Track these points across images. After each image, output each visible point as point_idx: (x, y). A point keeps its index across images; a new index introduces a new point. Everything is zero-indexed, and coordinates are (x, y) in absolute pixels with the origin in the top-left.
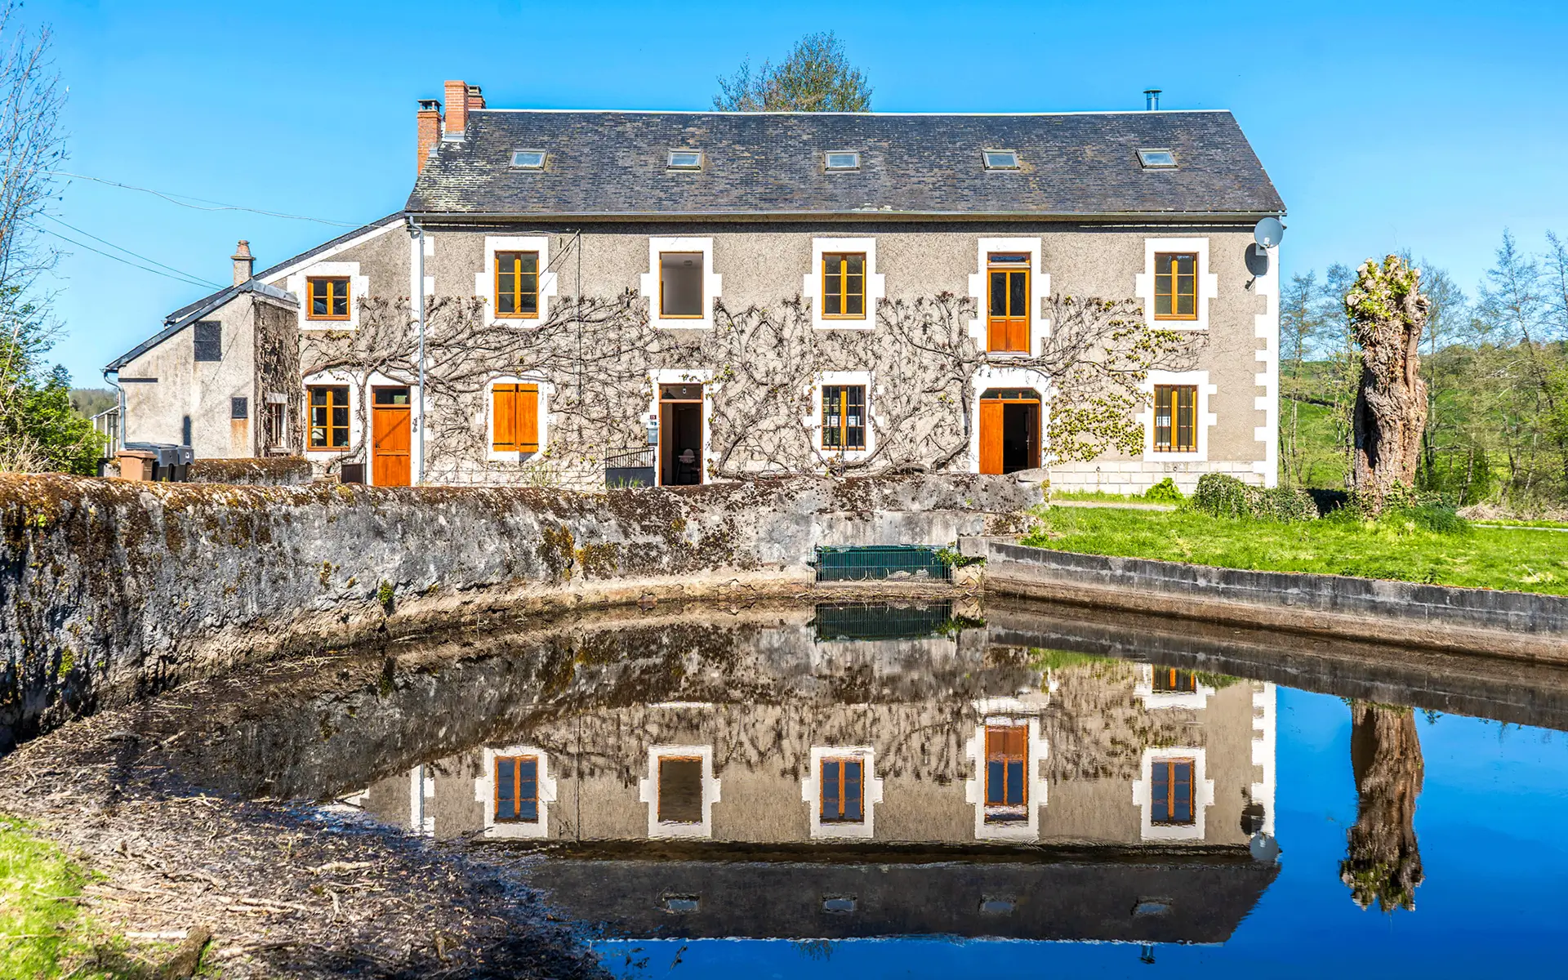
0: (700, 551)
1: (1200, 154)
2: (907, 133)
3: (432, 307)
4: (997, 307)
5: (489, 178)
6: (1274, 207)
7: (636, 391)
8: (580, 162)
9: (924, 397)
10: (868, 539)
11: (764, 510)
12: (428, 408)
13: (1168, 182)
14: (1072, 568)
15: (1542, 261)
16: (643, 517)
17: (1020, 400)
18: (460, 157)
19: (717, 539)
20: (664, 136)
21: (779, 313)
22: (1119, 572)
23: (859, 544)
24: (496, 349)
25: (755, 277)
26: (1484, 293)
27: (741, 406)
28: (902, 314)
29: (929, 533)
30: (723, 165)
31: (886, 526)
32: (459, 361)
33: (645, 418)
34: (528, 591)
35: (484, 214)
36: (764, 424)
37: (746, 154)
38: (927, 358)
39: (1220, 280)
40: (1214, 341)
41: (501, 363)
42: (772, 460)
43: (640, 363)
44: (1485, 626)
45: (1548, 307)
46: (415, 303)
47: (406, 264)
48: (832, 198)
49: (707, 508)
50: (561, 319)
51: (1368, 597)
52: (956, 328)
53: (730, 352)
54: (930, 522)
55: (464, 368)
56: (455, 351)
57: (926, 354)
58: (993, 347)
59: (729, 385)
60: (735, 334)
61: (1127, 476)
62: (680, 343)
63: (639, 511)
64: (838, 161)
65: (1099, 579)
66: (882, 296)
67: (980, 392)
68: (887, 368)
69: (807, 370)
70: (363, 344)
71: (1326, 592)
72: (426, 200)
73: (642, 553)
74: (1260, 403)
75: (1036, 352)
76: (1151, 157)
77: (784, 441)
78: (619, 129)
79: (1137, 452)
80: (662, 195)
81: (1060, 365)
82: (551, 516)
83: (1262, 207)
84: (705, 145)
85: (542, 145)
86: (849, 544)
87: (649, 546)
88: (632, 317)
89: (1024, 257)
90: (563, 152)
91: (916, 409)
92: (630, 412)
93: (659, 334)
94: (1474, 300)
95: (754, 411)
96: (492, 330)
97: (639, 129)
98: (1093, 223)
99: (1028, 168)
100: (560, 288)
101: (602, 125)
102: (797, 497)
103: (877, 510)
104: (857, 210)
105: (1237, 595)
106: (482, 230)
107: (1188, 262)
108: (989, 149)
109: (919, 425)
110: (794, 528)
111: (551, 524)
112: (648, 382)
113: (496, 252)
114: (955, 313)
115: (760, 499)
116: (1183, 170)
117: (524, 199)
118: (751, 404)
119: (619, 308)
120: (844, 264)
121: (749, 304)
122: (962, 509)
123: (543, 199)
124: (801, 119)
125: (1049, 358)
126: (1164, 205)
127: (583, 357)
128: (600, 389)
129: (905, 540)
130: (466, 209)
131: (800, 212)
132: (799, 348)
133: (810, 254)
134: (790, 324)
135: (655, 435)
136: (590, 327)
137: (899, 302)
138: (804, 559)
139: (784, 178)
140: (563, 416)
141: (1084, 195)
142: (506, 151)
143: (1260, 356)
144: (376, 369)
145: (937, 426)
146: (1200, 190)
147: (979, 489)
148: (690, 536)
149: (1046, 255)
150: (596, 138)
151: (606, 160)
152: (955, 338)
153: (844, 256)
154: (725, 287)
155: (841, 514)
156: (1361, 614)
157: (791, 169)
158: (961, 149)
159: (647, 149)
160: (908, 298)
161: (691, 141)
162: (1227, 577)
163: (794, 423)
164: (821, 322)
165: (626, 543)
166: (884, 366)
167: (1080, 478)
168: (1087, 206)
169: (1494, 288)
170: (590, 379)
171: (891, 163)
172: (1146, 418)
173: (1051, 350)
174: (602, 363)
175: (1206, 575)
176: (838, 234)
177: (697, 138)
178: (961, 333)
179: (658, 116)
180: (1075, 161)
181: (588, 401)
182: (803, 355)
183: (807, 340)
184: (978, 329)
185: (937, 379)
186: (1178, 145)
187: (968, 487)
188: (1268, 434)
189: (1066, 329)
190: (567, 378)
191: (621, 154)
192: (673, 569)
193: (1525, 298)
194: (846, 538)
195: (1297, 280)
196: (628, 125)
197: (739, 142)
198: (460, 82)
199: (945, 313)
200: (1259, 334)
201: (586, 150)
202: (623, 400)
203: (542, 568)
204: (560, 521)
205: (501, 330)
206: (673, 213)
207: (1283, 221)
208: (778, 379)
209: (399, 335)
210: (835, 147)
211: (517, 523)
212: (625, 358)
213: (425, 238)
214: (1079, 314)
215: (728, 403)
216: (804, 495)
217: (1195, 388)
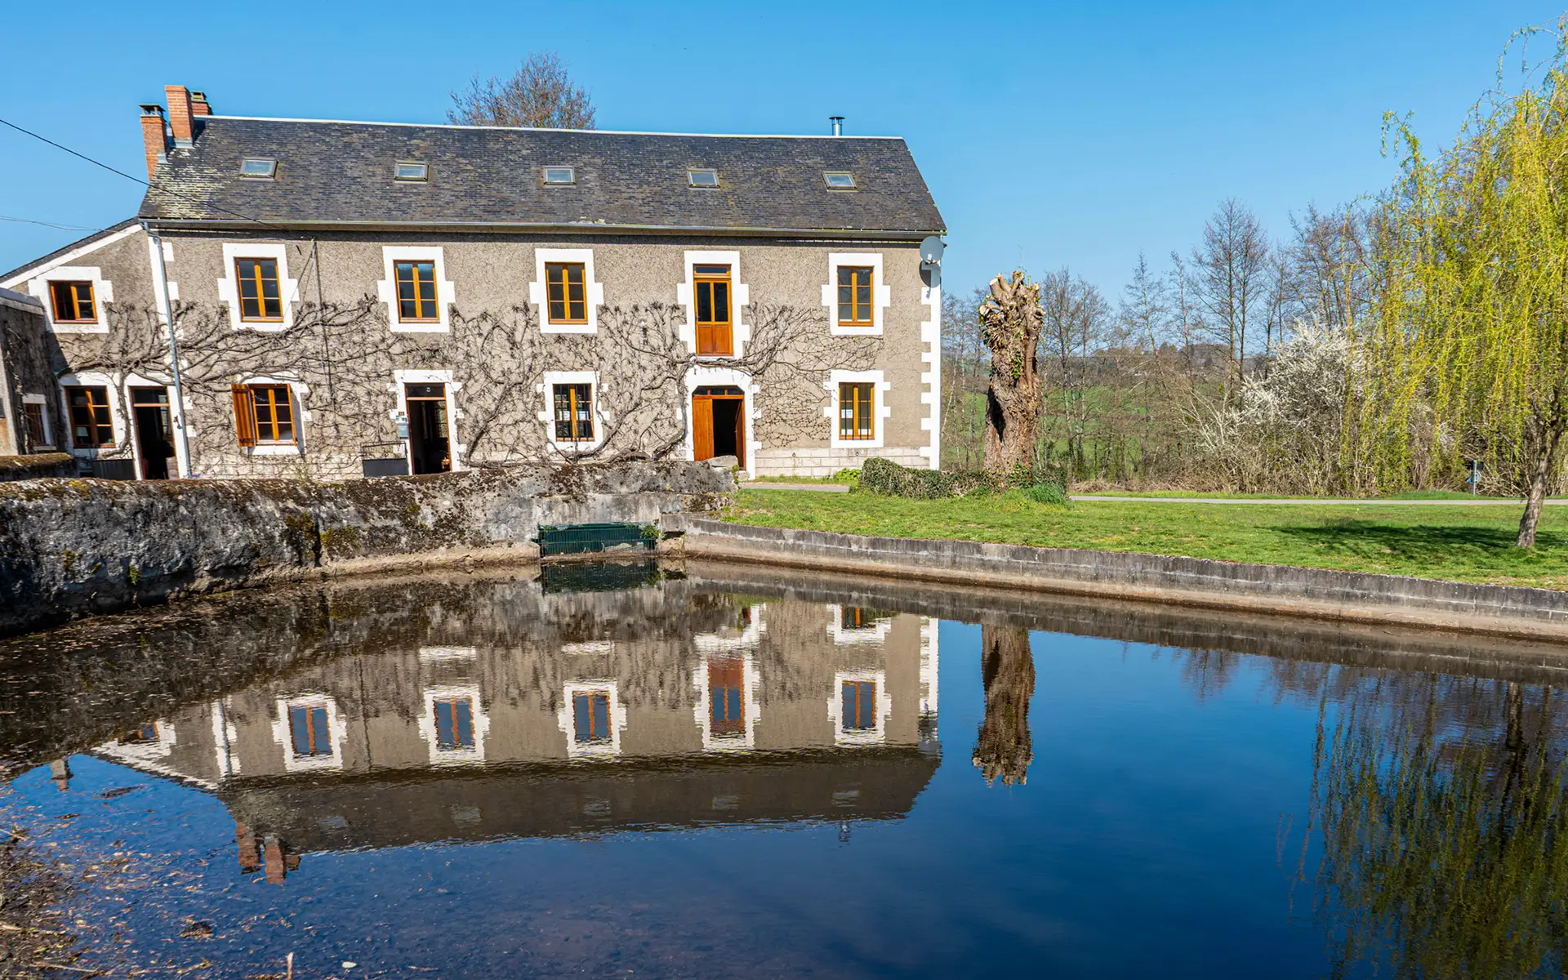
0: (435, 532)
1: (877, 177)
2: (618, 150)
3: (179, 311)
4: (703, 314)
5: (220, 186)
6: (937, 226)
7: (383, 390)
8: (310, 171)
9: (644, 395)
10: (583, 519)
11: (489, 495)
12: (188, 406)
13: (848, 202)
14: (754, 538)
15: (1167, 278)
16: (379, 503)
17: (726, 396)
18: (190, 163)
19: (450, 522)
20: (391, 148)
21: (508, 319)
22: (791, 541)
23: (576, 523)
24: (246, 351)
25: (485, 285)
26: (1123, 305)
27: (481, 403)
28: (620, 319)
29: (636, 512)
30: (448, 177)
31: (599, 507)
32: (212, 362)
33: (393, 414)
34: (276, 570)
35: (218, 221)
36: (505, 419)
37: (469, 167)
38: (644, 359)
39: (892, 290)
40: (888, 344)
41: (253, 364)
42: (513, 450)
43: (385, 364)
44: (1062, 577)
45: (1170, 317)
46: (162, 308)
47: (147, 269)
48: (551, 211)
49: (438, 495)
50: (307, 322)
51: (979, 556)
52: (668, 332)
53: (468, 354)
54: (636, 503)
55: (218, 369)
56: (207, 353)
57: (644, 356)
58: (701, 350)
59: (470, 384)
60: (471, 338)
61: (817, 460)
62: (421, 344)
63: (376, 498)
64: (559, 175)
65: (776, 548)
66: (602, 303)
67: (692, 388)
68: (609, 368)
69: (538, 370)
70: (115, 347)
71: (948, 553)
72: (159, 206)
73: (381, 535)
74: (926, 398)
75: (738, 353)
76: (834, 179)
77: (522, 434)
78: (346, 139)
79: (826, 440)
80: (391, 205)
81: (761, 365)
82: (291, 504)
83: (926, 227)
84: (428, 156)
85: (271, 153)
86: (566, 523)
87: (386, 528)
88: (374, 322)
89: (725, 268)
90: (293, 162)
91: (637, 405)
92: (381, 408)
93: (401, 338)
94: (1116, 311)
95: (493, 407)
96: (239, 333)
97: (364, 138)
98: (788, 238)
99: (728, 187)
100: (303, 294)
101: (329, 135)
102: (519, 483)
103: (590, 494)
104: (573, 223)
105: (882, 557)
106: (218, 236)
107: (865, 273)
108: (692, 168)
109: (641, 418)
110: (518, 510)
111: (291, 511)
112: (393, 382)
113: (235, 259)
114: (667, 318)
115: (486, 486)
116: (861, 192)
117: (257, 206)
118: (490, 401)
119: (361, 312)
120: (565, 273)
121: (480, 310)
122: (664, 490)
123: (276, 208)
124: (520, 134)
125: (750, 359)
126: (845, 224)
127: (332, 358)
128: (349, 388)
129: (616, 518)
130: (200, 216)
131: (522, 224)
132: (530, 350)
133: (533, 264)
134: (520, 328)
135: (404, 430)
136: (334, 330)
137: (617, 309)
138: (528, 536)
139: (506, 191)
140: (317, 413)
141: (775, 214)
142: (236, 158)
143: (925, 357)
144: (130, 371)
145: (656, 419)
146: (876, 209)
147: (678, 473)
148: (424, 518)
149: (744, 268)
150: (324, 148)
151: (335, 170)
152: (669, 341)
153: (565, 265)
154: (458, 294)
155: (558, 497)
156: (974, 570)
157: (512, 182)
158: (668, 167)
159: (375, 160)
160: (625, 305)
161: (416, 153)
162: (874, 543)
163: (529, 418)
164: (547, 327)
165: (366, 526)
166: (607, 367)
167: (778, 463)
168: (778, 222)
169: (1130, 300)
170: (340, 380)
171: (604, 179)
172: (833, 411)
173: (751, 352)
174: (349, 363)
175: (858, 542)
176: (558, 244)
177: (422, 150)
178: (674, 336)
179: (383, 127)
180: (768, 180)
181: (339, 399)
182: (534, 356)
183: (537, 343)
184: (688, 333)
185: (655, 378)
186: (858, 169)
187: (668, 472)
188: (932, 424)
189: (763, 334)
190: (317, 378)
191: (349, 164)
192: (411, 548)
193: (1154, 309)
194: (564, 518)
195: (977, 292)
196: (355, 135)
197: (462, 156)
198: (180, 88)
199: (658, 318)
200: (924, 339)
201: (315, 160)
202: (373, 398)
203: (287, 552)
204: (300, 508)
205: (249, 332)
206: (402, 223)
207: (944, 239)
208: (514, 378)
209: (149, 337)
210: (552, 162)
211: (258, 511)
212: (370, 359)
213: (164, 244)
214: (774, 321)
215: (470, 400)
216: (524, 481)
217: (872, 385)
